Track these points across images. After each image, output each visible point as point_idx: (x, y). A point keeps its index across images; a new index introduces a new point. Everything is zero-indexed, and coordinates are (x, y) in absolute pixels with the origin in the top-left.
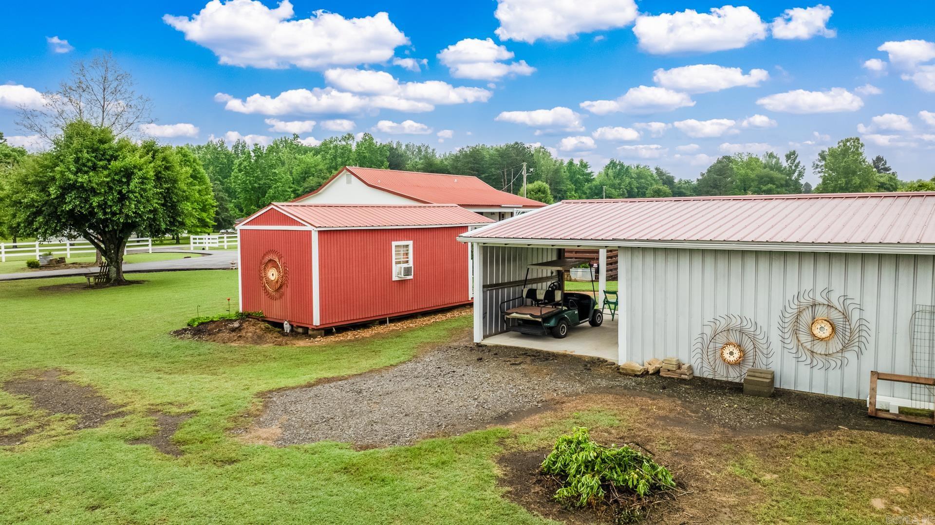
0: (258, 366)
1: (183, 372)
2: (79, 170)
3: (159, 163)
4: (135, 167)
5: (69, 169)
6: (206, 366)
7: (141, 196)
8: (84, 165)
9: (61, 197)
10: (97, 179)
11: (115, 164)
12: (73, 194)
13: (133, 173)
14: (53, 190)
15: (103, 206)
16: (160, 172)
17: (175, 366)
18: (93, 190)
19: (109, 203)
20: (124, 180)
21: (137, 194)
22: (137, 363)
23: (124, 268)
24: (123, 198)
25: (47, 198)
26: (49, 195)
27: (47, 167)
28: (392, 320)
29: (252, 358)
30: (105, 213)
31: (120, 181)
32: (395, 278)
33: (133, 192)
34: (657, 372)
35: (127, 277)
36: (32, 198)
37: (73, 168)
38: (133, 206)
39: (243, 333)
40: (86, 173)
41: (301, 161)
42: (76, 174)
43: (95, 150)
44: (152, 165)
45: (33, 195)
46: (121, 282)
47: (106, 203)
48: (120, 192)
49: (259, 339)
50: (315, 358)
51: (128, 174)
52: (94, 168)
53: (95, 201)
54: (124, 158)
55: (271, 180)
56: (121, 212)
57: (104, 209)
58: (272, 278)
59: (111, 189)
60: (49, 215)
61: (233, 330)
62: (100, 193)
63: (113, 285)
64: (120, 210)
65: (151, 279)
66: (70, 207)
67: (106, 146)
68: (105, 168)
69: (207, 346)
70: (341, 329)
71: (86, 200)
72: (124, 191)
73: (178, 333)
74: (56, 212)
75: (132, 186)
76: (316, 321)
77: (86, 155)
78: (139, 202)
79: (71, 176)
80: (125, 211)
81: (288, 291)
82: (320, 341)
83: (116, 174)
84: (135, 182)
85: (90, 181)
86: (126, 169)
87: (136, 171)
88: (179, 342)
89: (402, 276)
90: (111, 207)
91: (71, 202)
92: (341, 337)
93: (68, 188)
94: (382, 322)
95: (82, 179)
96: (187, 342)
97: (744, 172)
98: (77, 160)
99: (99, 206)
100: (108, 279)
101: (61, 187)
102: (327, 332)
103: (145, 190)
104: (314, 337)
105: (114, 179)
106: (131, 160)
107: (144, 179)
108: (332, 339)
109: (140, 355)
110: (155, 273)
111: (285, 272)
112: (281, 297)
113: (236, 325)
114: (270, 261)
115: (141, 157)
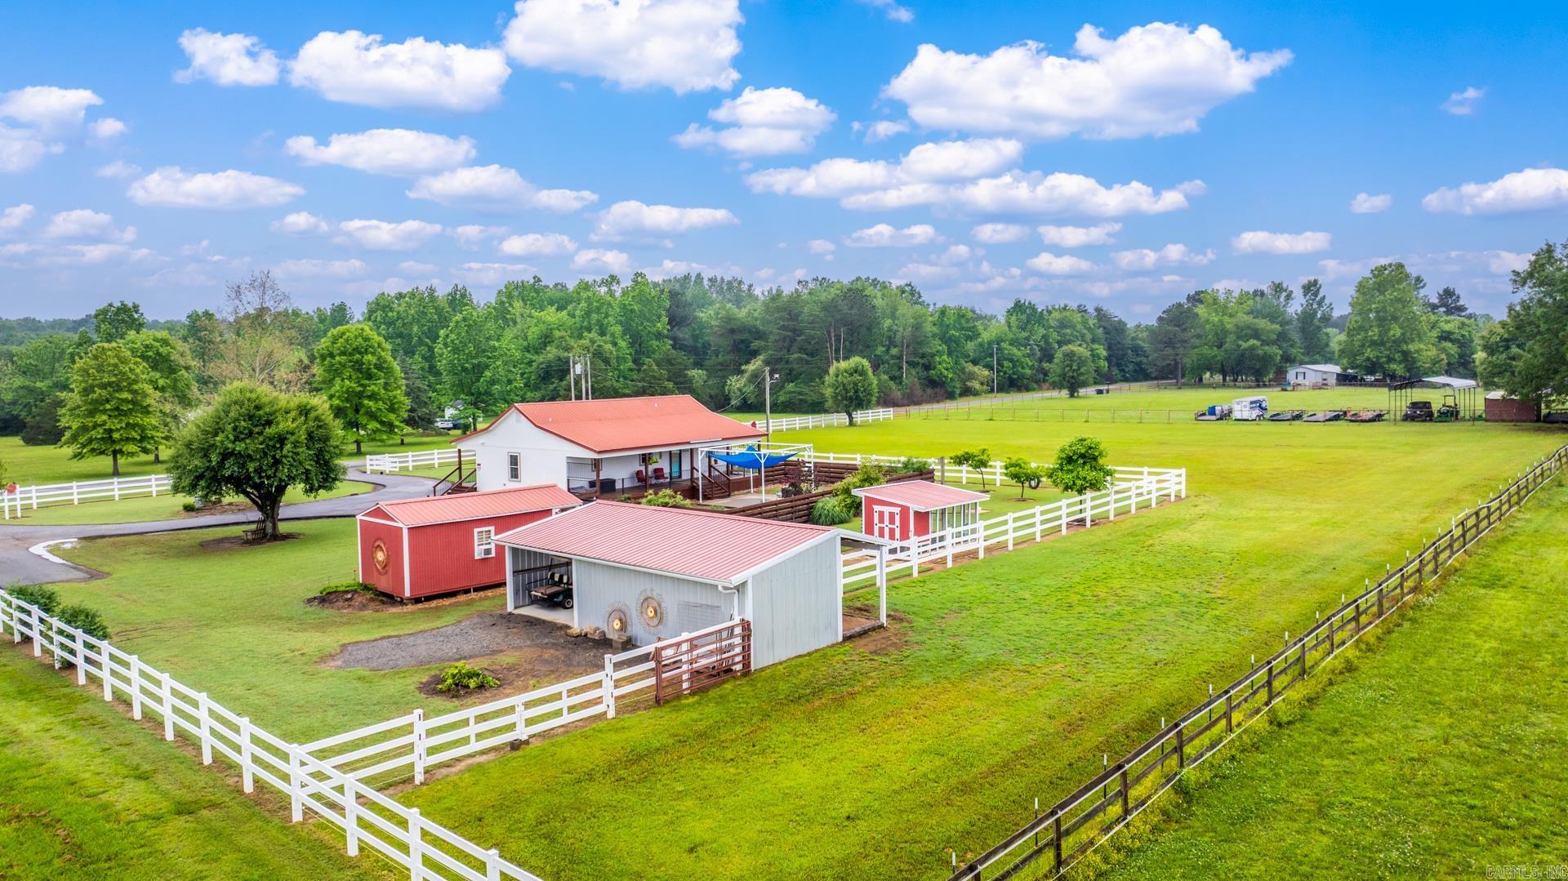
0: (356, 627)
1: (305, 630)
2: (237, 439)
3: (311, 424)
4: (287, 432)
5: (228, 438)
6: (320, 627)
7: (294, 459)
8: (241, 433)
9: (221, 464)
10: (251, 446)
11: (269, 431)
12: (231, 460)
13: (286, 438)
14: (215, 458)
15: (259, 471)
16: (313, 432)
17: (303, 626)
18: (249, 456)
19: (264, 468)
20: (278, 446)
21: (290, 459)
22: (278, 625)
23: (283, 513)
24: (277, 462)
25: (208, 464)
26: (210, 461)
27: (208, 433)
28: (477, 590)
29: (354, 621)
30: (260, 477)
31: (274, 446)
32: (477, 557)
33: (286, 457)
34: (586, 635)
35: (283, 528)
36: (196, 466)
37: (232, 437)
38: (286, 470)
39: (353, 603)
40: (243, 439)
41: (539, 320)
42: (234, 442)
43: (251, 417)
44: (304, 427)
45: (196, 462)
46: (278, 537)
47: (261, 468)
48: (274, 457)
49: (363, 607)
50: (397, 621)
51: (282, 440)
52: (250, 434)
53: (251, 466)
54: (278, 424)
55: (489, 358)
56: (275, 476)
57: (260, 474)
58: (380, 559)
59: (265, 454)
60: (210, 479)
61: (347, 600)
62: (256, 459)
63: (269, 540)
64: (275, 473)
65: (307, 532)
66: (229, 473)
67: (261, 412)
68: (260, 433)
69: (327, 612)
70: (429, 599)
71: (243, 466)
72: (277, 457)
73: (310, 601)
74: (216, 476)
75: (285, 452)
76: (407, 594)
77: (243, 423)
78: (291, 465)
79: (230, 446)
80: (279, 475)
81: (390, 569)
82: (410, 608)
83: (270, 440)
84: (288, 447)
85: (247, 448)
86: (280, 436)
87: (289, 436)
88: (309, 609)
89: (483, 556)
90: (265, 471)
91: (230, 468)
92: (426, 605)
93: (226, 455)
94: (467, 591)
95: (240, 447)
96: (315, 608)
97: (1216, 319)
98: (235, 429)
99: (256, 471)
100: (265, 535)
101: (220, 454)
102: (417, 601)
103: (297, 454)
104: (407, 605)
105: (268, 445)
106: (284, 425)
107: (296, 444)
108: (420, 606)
109: (280, 618)
110: (313, 521)
111: (388, 555)
112: (385, 574)
113: (349, 596)
114: (379, 546)
115: (294, 420)
